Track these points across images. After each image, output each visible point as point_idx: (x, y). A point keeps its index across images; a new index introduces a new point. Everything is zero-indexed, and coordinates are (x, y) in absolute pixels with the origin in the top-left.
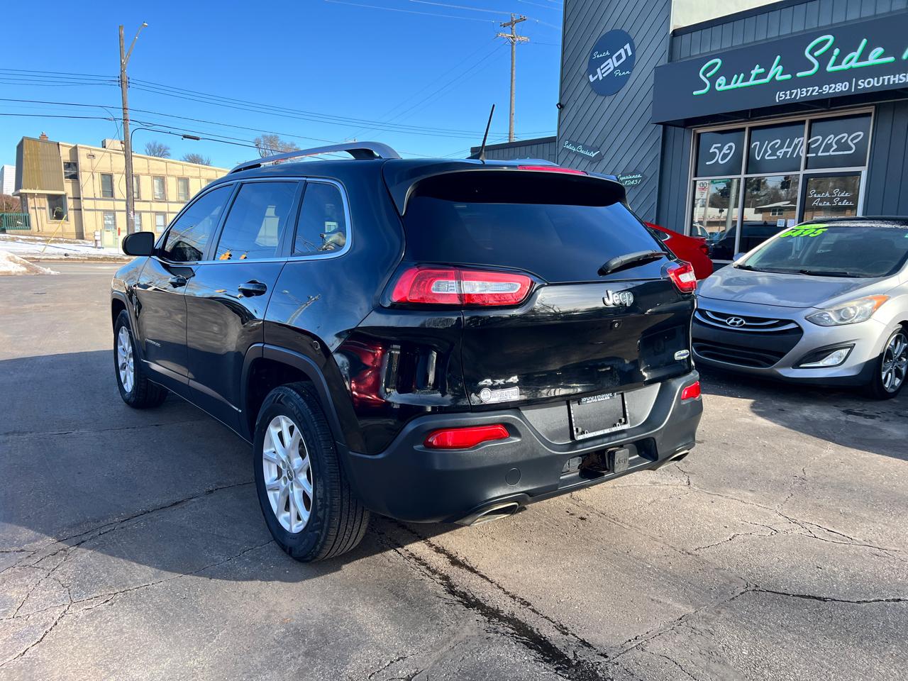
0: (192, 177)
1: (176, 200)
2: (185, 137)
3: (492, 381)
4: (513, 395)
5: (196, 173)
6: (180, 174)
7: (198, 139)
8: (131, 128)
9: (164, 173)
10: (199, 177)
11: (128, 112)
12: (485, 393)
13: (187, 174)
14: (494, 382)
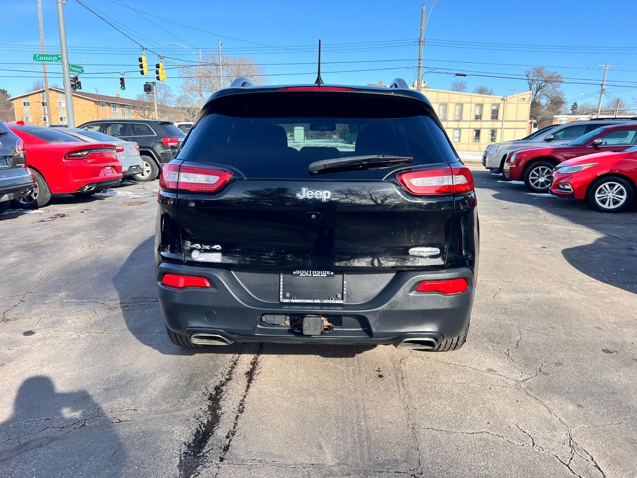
0: (465, 103)
1: (452, 120)
2: (457, 75)
3: (200, 246)
4: (216, 258)
5: (469, 100)
6: (457, 101)
7: (465, 75)
8: (422, 73)
9: (447, 101)
10: (471, 103)
11: (421, 61)
12: (196, 253)
13: (462, 101)
14: (202, 247)
